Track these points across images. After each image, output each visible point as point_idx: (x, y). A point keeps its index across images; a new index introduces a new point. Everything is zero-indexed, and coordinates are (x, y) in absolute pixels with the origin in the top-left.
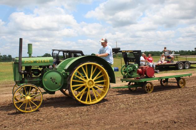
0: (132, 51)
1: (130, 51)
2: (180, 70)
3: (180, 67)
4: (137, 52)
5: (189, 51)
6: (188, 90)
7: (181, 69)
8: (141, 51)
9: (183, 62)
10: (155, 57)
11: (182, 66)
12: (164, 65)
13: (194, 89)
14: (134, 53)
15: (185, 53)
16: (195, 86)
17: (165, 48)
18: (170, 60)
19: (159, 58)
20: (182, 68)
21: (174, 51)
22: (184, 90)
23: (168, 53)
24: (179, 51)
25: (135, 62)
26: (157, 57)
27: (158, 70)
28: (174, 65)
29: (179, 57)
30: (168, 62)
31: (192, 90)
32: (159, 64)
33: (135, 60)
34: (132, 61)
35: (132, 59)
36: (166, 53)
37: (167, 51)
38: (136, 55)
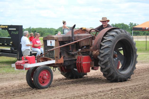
0: (7, 27)
1: (3, 27)
4: (15, 29)
6: (103, 95)
8: (22, 26)
13: (112, 94)
14: (9, 29)
16: (113, 88)
22: (97, 95)
25: (11, 46)
31: (110, 96)
33: (11, 42)
34: (6, 44)
35: (5, 41)
36: (66, 31)
37: (67, 29)
38: (13, 33)
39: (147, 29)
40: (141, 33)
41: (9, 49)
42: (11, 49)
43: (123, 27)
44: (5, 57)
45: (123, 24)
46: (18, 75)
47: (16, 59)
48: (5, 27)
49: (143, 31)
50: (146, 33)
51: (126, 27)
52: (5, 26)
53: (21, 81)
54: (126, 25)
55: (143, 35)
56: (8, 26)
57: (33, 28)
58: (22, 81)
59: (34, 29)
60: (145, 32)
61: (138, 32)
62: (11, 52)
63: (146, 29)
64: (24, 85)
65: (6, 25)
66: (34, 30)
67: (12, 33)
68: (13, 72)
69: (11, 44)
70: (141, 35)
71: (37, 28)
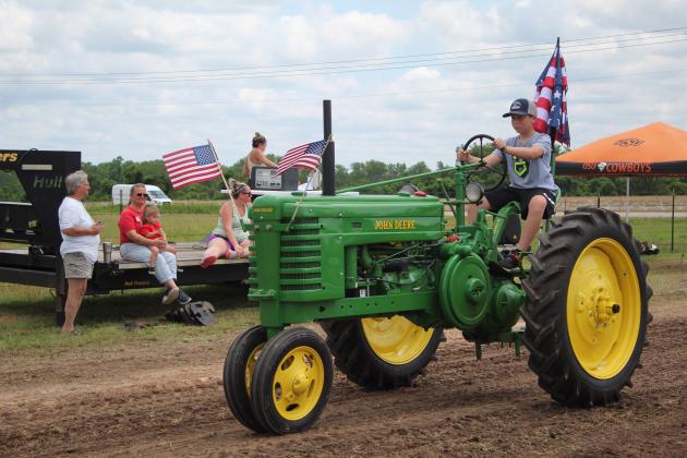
0: (14, 158)
4: (49, 167)
5: (421, 167)
8: (78, 155)
10: (186, 202)
14: (25, 167)
17: (259, 142)
19: (216, 210)
23: (278, 180)
24: (356, 166)
25: (30, 240)
26: (196, 202)
27: (207, 306)
32: (212, 259)
33: (33, 223)
34: (10, 231)
35: (8, 219)
36: (264, 176)
37: (269, 167)
38: (39, 184)
39: (601, 169)
40: (581, 187)
41: (23, 250)
42: (30, 249)
44: (7, 284)
46: (58, 362)
47: (54, 293)
48: (8, 158)
49: (589, 178)
50: (599, 186)
52: (7, 155)
53: (70, 386)
55: (588, 195)
56: (20, 153)
57: (129, 163)
58: (75, 384)
59: (133, 167)
60: (595, 179)
61: (569, 181)
62: (30, 264)
63: (597, 169)
64: (82, 404)
65: (11, 152)
66: (134, 171)
67: (35, 184)
68: (39, 347)
69: (33, 228)
70: (578, 195)
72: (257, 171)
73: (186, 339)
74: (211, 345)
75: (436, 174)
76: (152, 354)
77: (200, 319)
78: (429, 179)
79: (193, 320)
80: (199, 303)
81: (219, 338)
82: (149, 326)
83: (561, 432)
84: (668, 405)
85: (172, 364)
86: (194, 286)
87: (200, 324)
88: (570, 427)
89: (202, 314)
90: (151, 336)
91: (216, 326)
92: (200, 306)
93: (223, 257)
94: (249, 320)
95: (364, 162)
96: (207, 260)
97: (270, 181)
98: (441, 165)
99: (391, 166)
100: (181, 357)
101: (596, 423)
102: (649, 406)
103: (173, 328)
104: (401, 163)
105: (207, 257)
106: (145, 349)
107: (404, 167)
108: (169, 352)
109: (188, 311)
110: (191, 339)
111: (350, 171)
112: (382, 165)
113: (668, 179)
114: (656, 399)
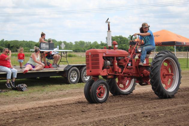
2: (72, 85)
3: (72, 77)
5: (96, 43)
7: (74, 83)
9: (77, 67)
11: (76, 76)
12: (38, 74)
15: (86, 47)
17: (43, 35)
18: (51, 61)
20: (76, 79)
21: (65, 43)
23: (48, 46)
24: (76, 42)
27: (25, 85)
28: (60, 73)
29: (75, 56)
30: (48, 66)
32: (27, 71)
36: (43, 45)
43: (121, 41)
45: (121, 36)
51: (125, 41)
54: (126, 38)
57: (6, 41)
66: (8, 44)
71: (11, 41)
72: (41, 44)
73: (17, 96)
74: (25, 97)
75: (100, 45)
76: (6, 100)
77: (22, 89)
78: (98, 46)
79: (20, 90)
80: (22, 84)
81: (28, 95)
82: (6, 91)
83: (128, 124)
84: (161, 116)
85: (12, 103)
86: (21, 79)
87: (23, 91)
88: (131, 123)
89: (23, 88)
90: (7, 95)
91: (27, 91)
92: (23, 85)
93: (30, 70)
94: (37, 90)
95: (79, 41)
96: (25, 71)
97: (45, 47)
98: (101, 42)
99: (86, 43)
100: (15, 101)
101: (139, 121)
102: (156, 116)
103: (14, 92)
104: (90, 42)
105: (25, 70)
106: (5, 99)
107: (90, 43)
108: (12, 99)
109: (19, 87)
110: (19, 96)
111: (74, 44)
112: (84, 42)
113: (169, 47)
114: (158, 114)
